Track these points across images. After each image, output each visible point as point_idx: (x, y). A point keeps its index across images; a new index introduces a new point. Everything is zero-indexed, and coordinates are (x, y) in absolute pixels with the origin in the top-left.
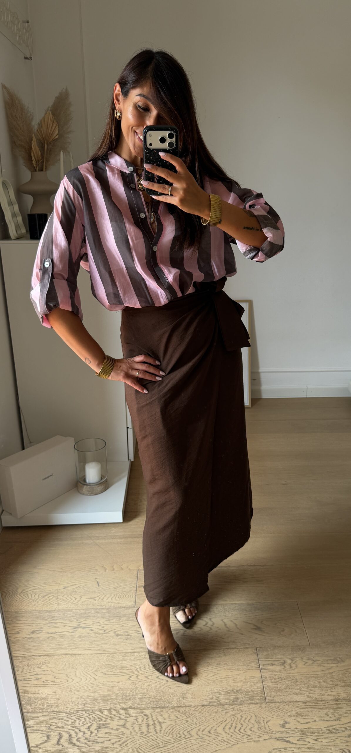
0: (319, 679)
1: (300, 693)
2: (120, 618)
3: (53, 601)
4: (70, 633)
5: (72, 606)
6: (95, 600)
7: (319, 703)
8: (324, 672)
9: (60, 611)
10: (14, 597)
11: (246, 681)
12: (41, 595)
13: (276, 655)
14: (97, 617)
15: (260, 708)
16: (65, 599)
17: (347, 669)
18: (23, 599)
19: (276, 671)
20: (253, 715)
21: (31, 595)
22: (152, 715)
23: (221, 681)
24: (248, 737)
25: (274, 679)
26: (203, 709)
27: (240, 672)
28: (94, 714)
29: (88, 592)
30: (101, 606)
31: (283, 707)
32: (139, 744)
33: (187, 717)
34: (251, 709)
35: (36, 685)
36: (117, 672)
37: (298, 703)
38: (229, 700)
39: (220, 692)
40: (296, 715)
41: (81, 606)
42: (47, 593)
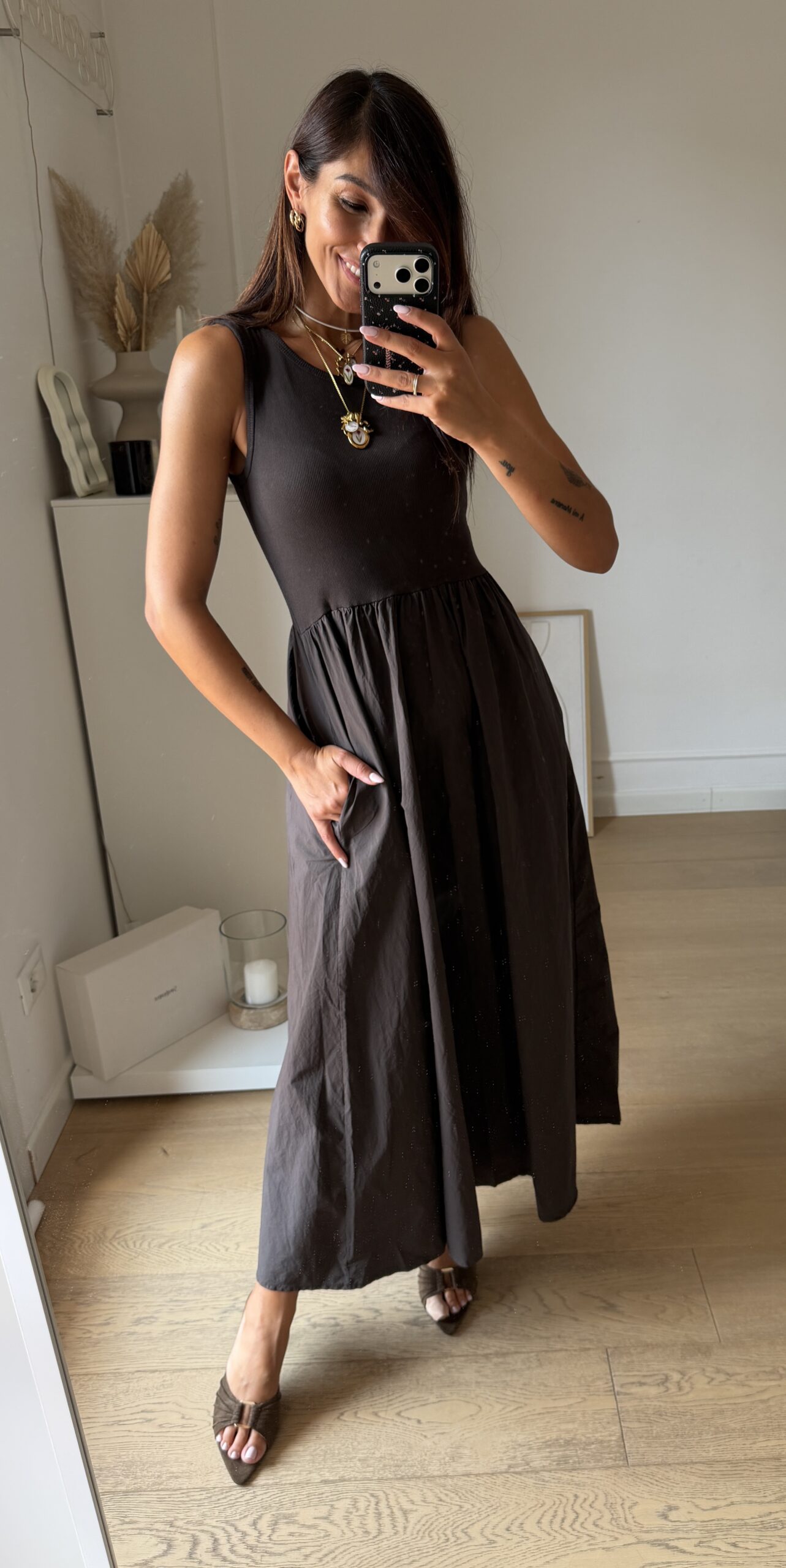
0: (740, 1413)
1: (699, 1445)
3: (179, 1255)
4: (215, 1321)
5: (218, 1265)
7: (740, 1466)
8: (748, 1400)
9: (195, 1276)
10: (98, 1247)
11: (586, 1419)
12: (155, 1242)
13: (649, 1363)
15: (616, 1478)
16: (204, 1249)
18: (118, 1252)
19: (649, 1398)
20: (600, 1493)
21: (134, 1243)
22: (387, 1495)
23: (533, 1420)
24: (589, 1541)
25: (643, 1415)
26: (493, 1481)
27: (571, 1401)
28: (266, 1493)
31: (663, 1475)
32: (360, 1556)
33: (460, 1497)
34: (596, 1479)
35: (145, 1432)
37: (696, 1466)
38: (549, 1462)
39: (530, 1443)
40: (691, 1491)
41: (239, 1265)
42: (167, 1238)
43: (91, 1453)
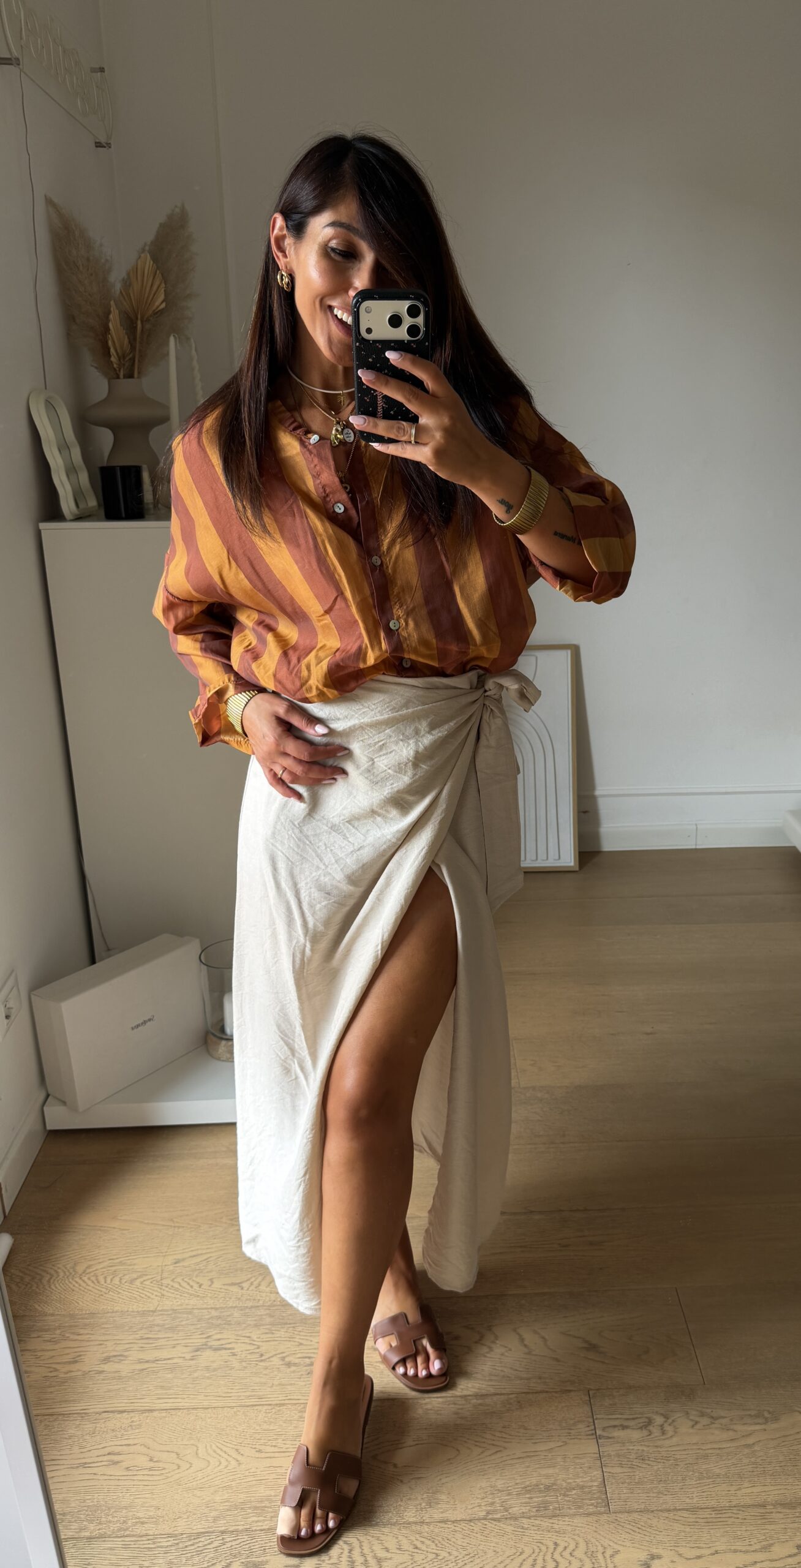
0: (724, 1459)
1: (683, 1490)
2: (294, 1327)
4: (186, 1360)
5: (192, 1302)
6: (242, 1289)
7: (725, 1513)
8: (734, 1444)
9: (166, 1313)
10: (67, 1282)
11: (566, 1464)
12: (127, 1277)
13: (631, 1406)
14: (244, 1325)
15: (597, 1525)
16: (176, 1285)
17: (784, 1436)
18: (87, 1287)
20: (581, 1541)
21: (105, 1278)
22: (360, 1543)
23: (512, 1465)
25: (626, 1460)
26: (472, 1528)
27: (552, 1445)
28: (234, 1540)
29: (226, 1272)
30: (254, 1300)
31: (645, 1522)
33: (436, 1545)
34: (576, 1526)
35: (111, 1476)
36: (287, 1446)
37: (679, 1513)
38: (527, 1508)
39: (509, 1488)
40: (674, 1539)
41: (212, 1301)
42: (139, 1274)
43: (55, 1497)
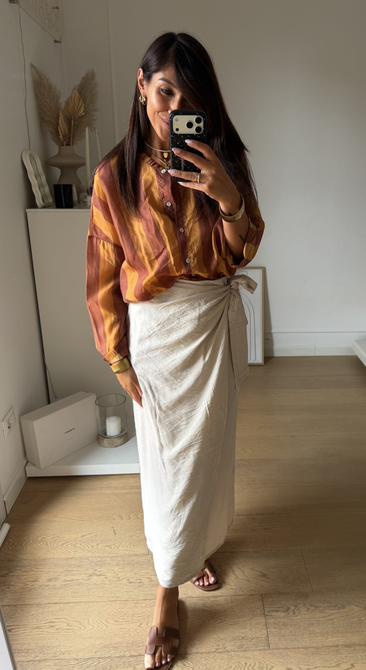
0: (320, 625)
1: (302, 639)
2: (133, 566)
3: (70, 549)
5: (88, 554)
6: (111, 548)
7: (320, 650)
8: (325, 619)
9: (77, 559)
10: (33, 545)
11: (251, 627)
12: (60, 543)
13: (281, 602)
14: (111, 565)
15: (264, 655)
16: (82, 547)
17: (347, 615)
18: (43, 548)
19: (280, 618)
20: (257, 662)
21: (51, 543)
25: (278, 626)
26: (209, 656)
27: (245, 619)
28: (104, 661)
29: (104, 541)
30: (116, 553)
31: (286, 654)
33: (193, 664)
34: (255, 655)
35: (50, 632)
36: (129, 619)
37: (301, 649)
38: (234, 647)
39: (226, 638)
40: (298, 661)
41: (98, 554)
42: (66, 542)
